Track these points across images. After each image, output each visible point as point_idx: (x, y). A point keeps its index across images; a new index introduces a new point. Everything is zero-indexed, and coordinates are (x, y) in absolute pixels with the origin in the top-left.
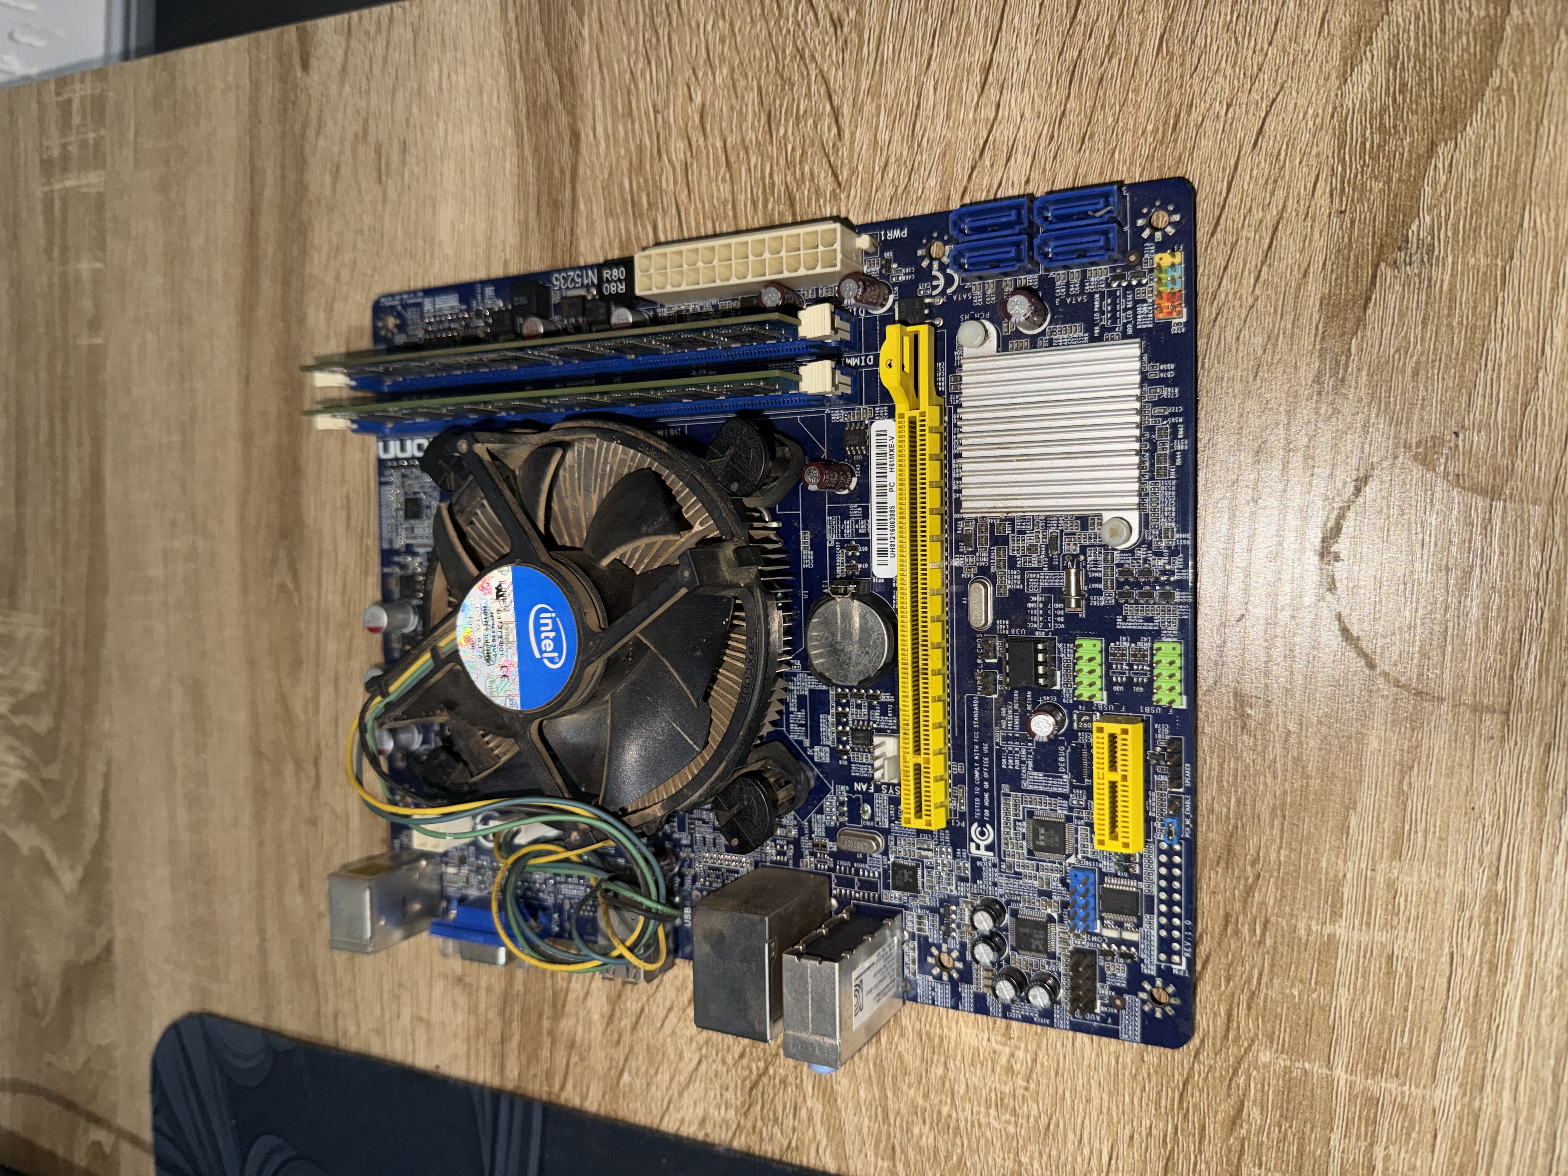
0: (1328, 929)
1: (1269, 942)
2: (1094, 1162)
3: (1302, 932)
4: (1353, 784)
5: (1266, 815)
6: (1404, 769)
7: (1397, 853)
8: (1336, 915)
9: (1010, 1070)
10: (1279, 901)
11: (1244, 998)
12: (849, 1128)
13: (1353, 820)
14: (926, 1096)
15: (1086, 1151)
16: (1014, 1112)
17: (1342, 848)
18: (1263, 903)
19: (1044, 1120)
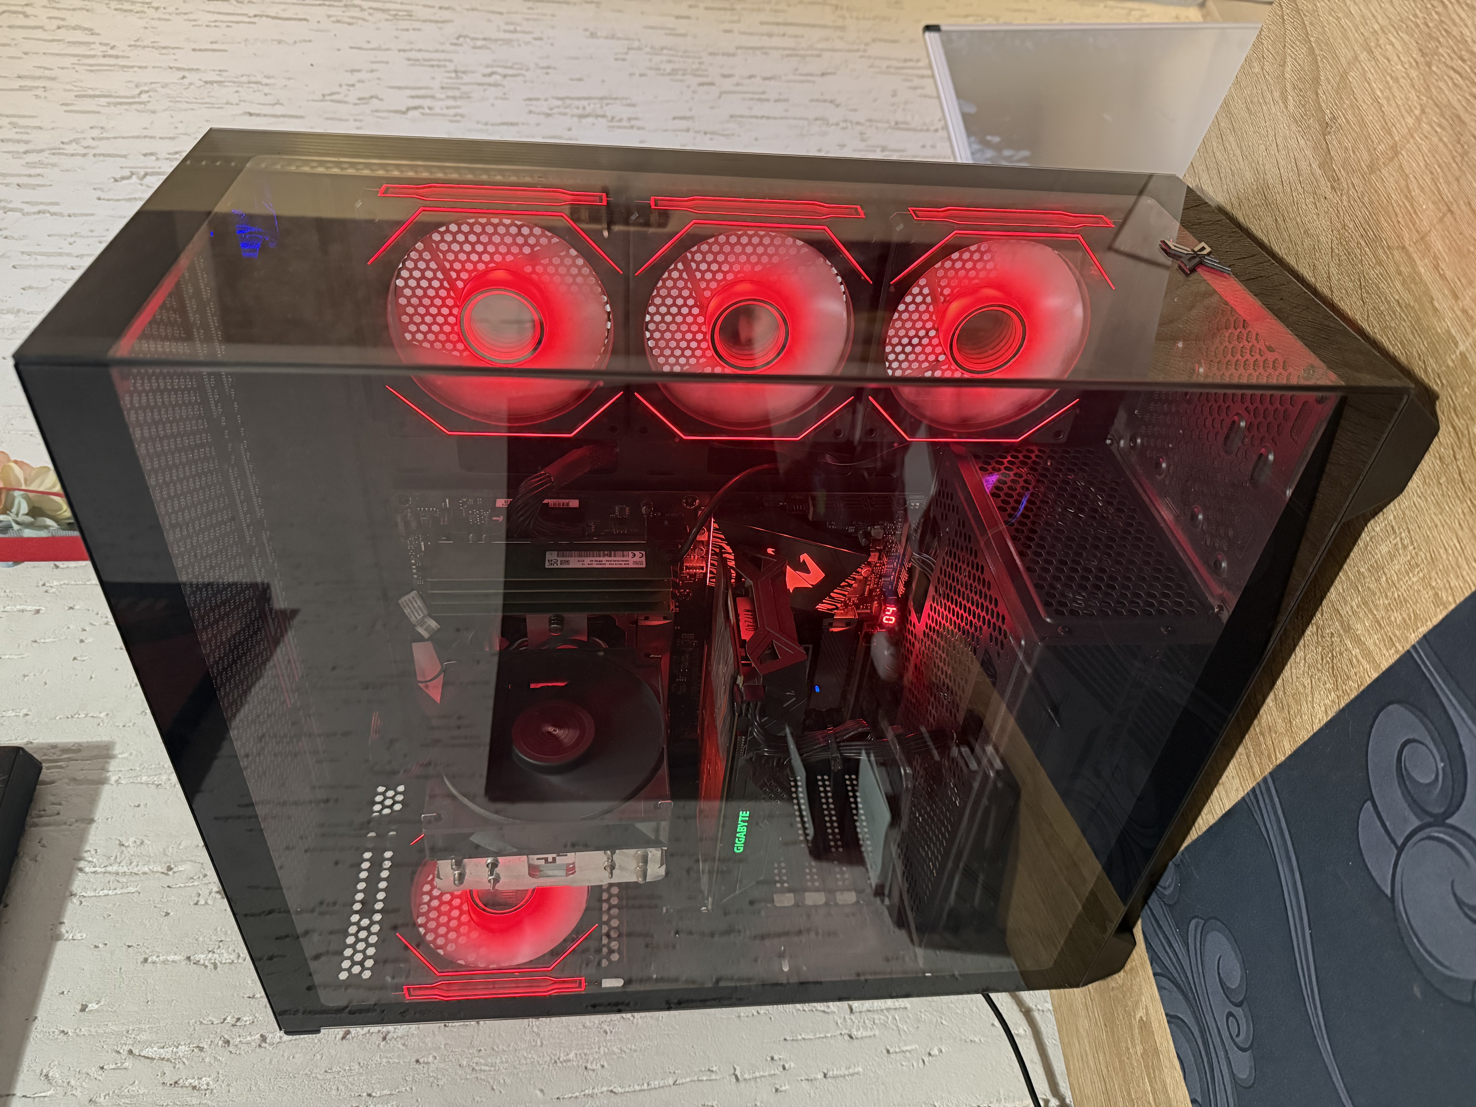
0: (1458, 352)
1: (1444, 382)
2: (1456, 553)
3: (1451, 364)
4: (1427, 293)
5: (1411, 337)
6: (1436, 267)
7: (1456, 297)
8: (1456, 344)
9: (1405, 547)
10: (1437, 362)
11: (1453, 414)
12: (1372, 648)
13: (1436, 304)
14: (1386, 596)
15: (1450, 552)
16: (1418, 565)
17: (1441, 318)
18: (1433, 370)
19: (1428, 555)
